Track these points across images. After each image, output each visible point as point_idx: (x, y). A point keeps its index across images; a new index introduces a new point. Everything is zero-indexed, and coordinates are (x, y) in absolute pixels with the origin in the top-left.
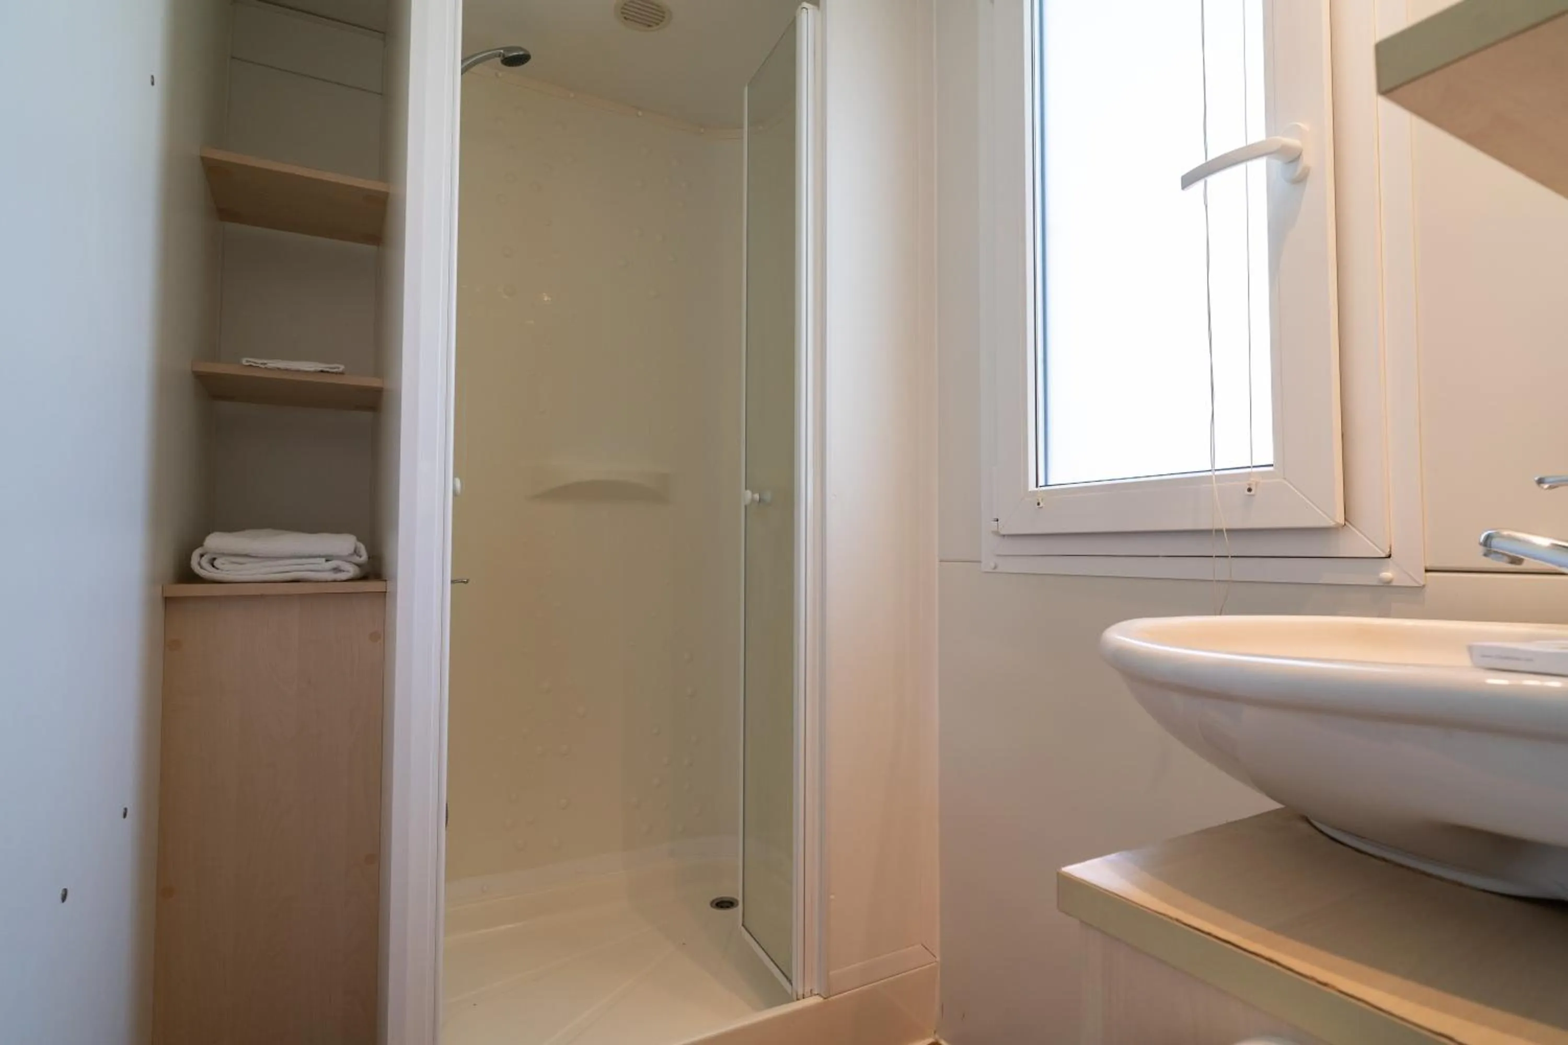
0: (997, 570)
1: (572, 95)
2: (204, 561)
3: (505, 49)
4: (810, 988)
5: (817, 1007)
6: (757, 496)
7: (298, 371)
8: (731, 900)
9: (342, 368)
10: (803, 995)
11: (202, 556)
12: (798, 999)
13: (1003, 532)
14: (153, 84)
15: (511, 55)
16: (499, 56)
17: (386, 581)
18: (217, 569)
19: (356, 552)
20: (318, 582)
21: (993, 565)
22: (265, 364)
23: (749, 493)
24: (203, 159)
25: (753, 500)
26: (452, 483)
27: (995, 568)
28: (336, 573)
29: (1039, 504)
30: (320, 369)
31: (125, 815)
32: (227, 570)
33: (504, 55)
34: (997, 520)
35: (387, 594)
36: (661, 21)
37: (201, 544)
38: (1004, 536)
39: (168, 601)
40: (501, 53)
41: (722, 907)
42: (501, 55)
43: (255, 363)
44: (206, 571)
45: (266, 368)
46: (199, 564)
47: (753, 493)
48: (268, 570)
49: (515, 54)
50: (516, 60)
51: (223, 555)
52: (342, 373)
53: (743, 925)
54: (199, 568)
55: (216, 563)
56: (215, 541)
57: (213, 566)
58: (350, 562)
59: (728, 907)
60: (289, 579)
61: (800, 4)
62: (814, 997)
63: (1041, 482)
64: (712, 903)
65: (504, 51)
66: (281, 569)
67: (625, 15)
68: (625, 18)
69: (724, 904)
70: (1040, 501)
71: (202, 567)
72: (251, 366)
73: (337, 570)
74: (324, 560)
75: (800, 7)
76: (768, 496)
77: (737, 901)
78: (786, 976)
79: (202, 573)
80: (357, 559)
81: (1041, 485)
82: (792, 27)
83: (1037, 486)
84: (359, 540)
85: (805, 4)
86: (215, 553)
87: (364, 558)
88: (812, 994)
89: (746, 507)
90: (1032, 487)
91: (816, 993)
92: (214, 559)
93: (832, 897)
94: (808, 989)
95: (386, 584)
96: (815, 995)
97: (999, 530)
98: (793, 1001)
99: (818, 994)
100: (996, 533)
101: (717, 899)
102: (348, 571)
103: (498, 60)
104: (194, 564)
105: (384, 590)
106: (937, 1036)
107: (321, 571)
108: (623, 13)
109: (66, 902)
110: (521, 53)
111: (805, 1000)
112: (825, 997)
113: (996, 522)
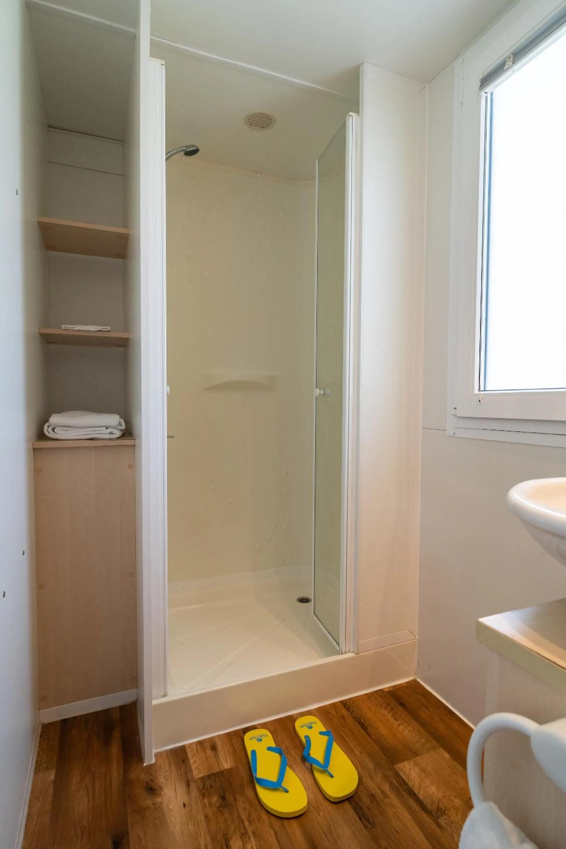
0: (456, 435)
1: (221, 168)
2: (50, 429)
3: (186, 147)
4: (349, 649)
5: (352, 658)
6: (322, 392)
7: (89, 331)
8: (307, 598)
9: (109, 328)
10: (345, 652)
11: (48, 427)
12: (342, 654)
13: (458, 416)
14: (17, 194)
15: (189, 150)
16: (183, 151)
17: (135, 439)
18: (56, 433)
19: (120, 424)
20: (103, 439)
21: (452, 433)
22: (72, 328)
23: (318, 390)
24: (38, 222)
25: (320, 394)
26: (167, 389)
27: (454, 434)
28: (111, 435)
29: (480, 401)
30: (99, 330)
31: (24, 554)
32: (60, 434)
33: (185, 151)
34: (456, 408)
35: (136, 446)
36: (270, 124)
37: (47, 421)
38: (459, 417)
39: (34, 449)
40: (184, 149)
41: (303, 602)
42: (184, 150)
43: (68, 328)
44: (51, 435)
45: (73, 330)
46: (48, 431)
47: (320, 390)
48: (78, 434)
49: (192, 149)
50: (192, 152)
51: (59, 426)
52: (109, 331)
53: (314, 613)
54: (47, 432)
55: (55, 430)
56: (55, 419)
57: (54, 432)
58: (117, 429)
59: (306, 602)
60: (88, 438)
61: (348, 113)
62: (351, 653)
63: (482, 389)
64: (298, 600)
65: (186, 148)
66: (85, 433)
67: (250, 123)
68: (250, 124)
69: (304, 600)
70: (481, 400)
71: (49, 433)
72: (66, 329)
73: (111, 433)
74: (105, 428)
75: (348, 115)
76: (328, 391)
77: (311, 599)
78: (337, 642)
79: (49, 435)
80: (120, 428)
81: (482, 390)
82: (344, 126)
83: (479, 391)
84: (121, 417)
85: (351, 114)
86: (55, 426)
87: (124, 427)
88: (349, 651)
89: (316, 398)
90: (476, 391)
91: (352, 651)
92: (54, 428)
93: (361, 604)
94: (347, 649)
95: (135, 441)
96: (351, 652)
97: (457, 414)
98: (340, 654)
99: (352, 652)
100: (455, 415)
101: (301, 597)
102: (116, 434)
103: (183, 153)
104: (46, 432)
105: (134, 444)
106: (415, 676)
107: (104, 434)
108: (248, 122)
109: (5, 597)
110: (195, 148)
111: (346, 654)
112: (357, 653)
113: (455, 410)
